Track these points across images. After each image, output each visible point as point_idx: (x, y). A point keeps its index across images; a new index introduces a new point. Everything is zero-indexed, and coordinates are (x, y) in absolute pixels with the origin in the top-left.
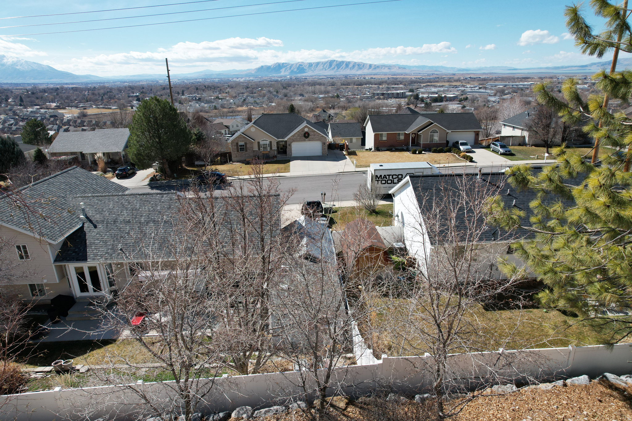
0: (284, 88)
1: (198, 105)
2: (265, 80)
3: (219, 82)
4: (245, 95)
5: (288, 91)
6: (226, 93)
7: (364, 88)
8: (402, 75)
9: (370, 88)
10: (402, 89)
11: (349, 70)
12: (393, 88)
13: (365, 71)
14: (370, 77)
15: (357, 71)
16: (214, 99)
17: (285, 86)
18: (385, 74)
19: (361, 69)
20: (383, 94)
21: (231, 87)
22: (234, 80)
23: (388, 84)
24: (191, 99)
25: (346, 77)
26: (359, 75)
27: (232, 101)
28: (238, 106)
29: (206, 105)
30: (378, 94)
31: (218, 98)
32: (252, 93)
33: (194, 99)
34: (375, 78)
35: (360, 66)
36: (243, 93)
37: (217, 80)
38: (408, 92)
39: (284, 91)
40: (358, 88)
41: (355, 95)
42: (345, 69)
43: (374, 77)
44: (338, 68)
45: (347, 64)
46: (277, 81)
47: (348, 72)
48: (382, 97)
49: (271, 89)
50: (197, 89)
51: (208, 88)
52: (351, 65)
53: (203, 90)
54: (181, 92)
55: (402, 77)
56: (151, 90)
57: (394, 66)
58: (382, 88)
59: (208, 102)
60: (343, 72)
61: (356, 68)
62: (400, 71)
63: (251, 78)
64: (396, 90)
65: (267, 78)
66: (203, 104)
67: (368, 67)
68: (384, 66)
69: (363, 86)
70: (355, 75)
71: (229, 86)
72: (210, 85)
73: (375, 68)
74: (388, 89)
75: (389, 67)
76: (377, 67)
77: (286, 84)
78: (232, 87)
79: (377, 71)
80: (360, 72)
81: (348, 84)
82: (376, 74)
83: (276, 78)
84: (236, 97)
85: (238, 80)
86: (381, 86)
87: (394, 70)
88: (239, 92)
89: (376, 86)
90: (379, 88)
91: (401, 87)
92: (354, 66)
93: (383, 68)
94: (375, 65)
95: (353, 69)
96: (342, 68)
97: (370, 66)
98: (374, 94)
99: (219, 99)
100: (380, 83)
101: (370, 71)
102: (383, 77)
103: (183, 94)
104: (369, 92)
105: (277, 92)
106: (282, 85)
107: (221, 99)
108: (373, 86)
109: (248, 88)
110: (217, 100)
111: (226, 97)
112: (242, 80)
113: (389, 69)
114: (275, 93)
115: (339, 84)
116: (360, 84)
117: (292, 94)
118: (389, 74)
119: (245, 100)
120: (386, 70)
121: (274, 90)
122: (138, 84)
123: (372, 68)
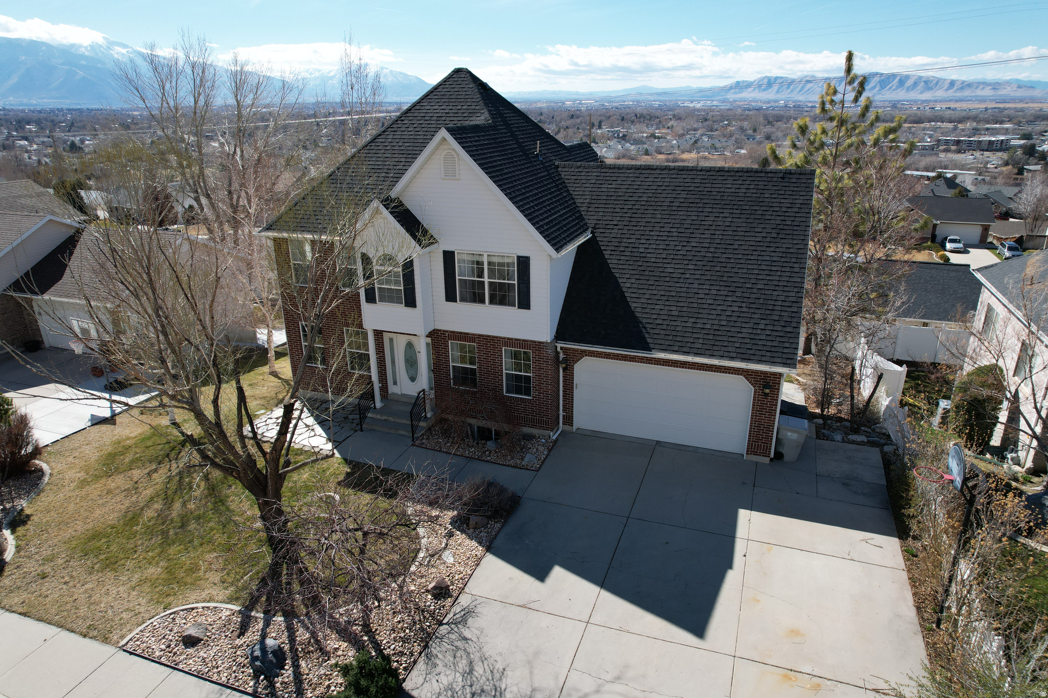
0: (769, 123)
1: (620, 147)
2: (739, 106)
3: (660, 108)
4: (699, 132)
5: (773, 130)
6: (668, 128)
7: (924, 129)
8: (1020, 101)
9: (935, 129)
10: (1006, 132)
11: (904, 91)
12: (987, 129)
13: (940, 94)
14: (944, 106)
15: (922, 93)
16: (647, 137)
17: (771, 119)
18: (982, 100)
19: (930, 89)
20: (958, 142)
21: (678, 118)
22: (686, 105)
23: (979, 122)
24: (612, 136)
25: (894, 105)
26: (923, 101)
27: (675, 142)
28: (683, 152)
29: (633, 147)
30: (948, 142)
31: (653, 136)
32: (712, 131)
33: (616, 135)
34: (954, 110)
35: (929, 84)
36: (695, 130)
37: (657, 104)
38: (1019, 139)
39: (768, 129)
40: (910, 128)
42: (896, 89)
43: (953, 105)
44: (882, 88)
45: (903, 80)
46: (759, 109)
47: (900, 95)
48: (953, 148)
49: (745, 124)
50: (623, 119)
51: (640, 117)
52: (909, 83)
53: (634, 122)
54: (597, 124)
55: (1020, 106)
56: (553, 118)
57: (1008, 83)
58: (963, 131)
59: (637, 142)
60: (889, 95)
61: (919, 88)
62: (1020, 93)
63: (715, 103)
64: (992, 135)
65: (742, 103)
66: (628, 145)
67: (946, 85)
68: (984, 83)
69: (922, 125)
70: (916, 101)
71: (674, 116)
72: (645, 112)
73: (962, 89)
74: (976, 131)
75: (996, 86)
76: (967, 85)
77: (774, 116)
78: (680, 119)
79: (967, 93)
80: (927, 96)
82: (961, 101)
83: (760, 104)
84: (683, 135)
85: (692, 105)
86: (960, 127)
87: (1006, 91)
88: (689, 127)
89: (950, 126)
90: (955, 129)
91: (1007, 129)
92: (915, 84)
93: (982, 87)
94: (963, 82)
95: (913, 89)
96: (890, 88)
97: (952, 83)
98: (940, 141)
99: (655, 137)
100: (963, 120)
101: (951, 93)
102: (974, 106)
103: (600, 127)
104: (930, 137)
105: (755, 131)
106: (766, 117)
107: (659, 138)
108: (945, 125)
109: (706, 120)
110: (652, 139)
111: (667, 134)
112: (698, 106)
113: (994, 89)
114: (750, 132)
116: (919, 121)
117: (780, 134)
118: (991, 101)
119: (696, 142)
120: (987, 92)
121: (750, 125)
122: (534, 105)
123: (955, 88)
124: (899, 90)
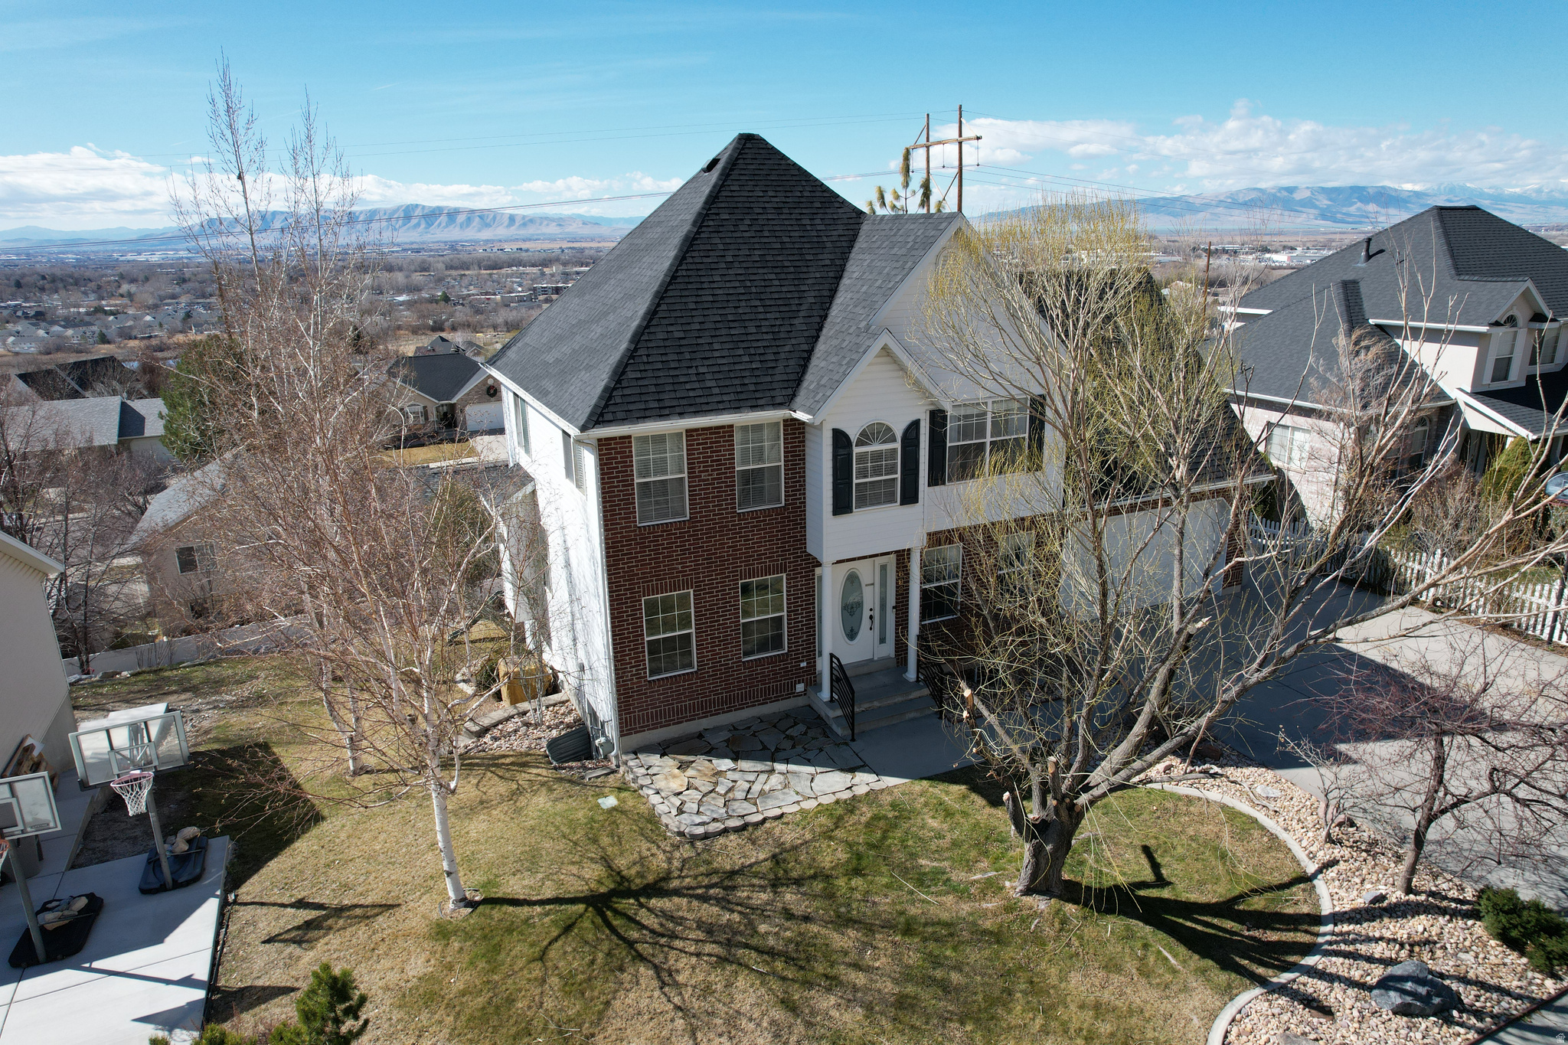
1: (41, 333)
3: (79, 264)
4: (184, 300)
6: (122, 296)
7: (507, 276)
8: (592, 240)
9: (521, 275)
11: (458, 229)
12: (577, 273)
13: (501, 232)
14: (515, 247)
15: (479, 231)
16: (88, 314)
18: (553, 240)
19: (488, 225)
21: (132, 279)
22: (129, 257)
23: (565, 264)
24: (11, 316)
25: (453, 246)
26: (487, 241)
27: (148, 318)
28: (174, 333)
29: (70, 332)
30: (544, 291)
31: (99, 310)
32: (204, 296)
33: (19, 313)
34: (527, 251)
35: (484, 218)
36: (174, 297)
37: (71, 258)
40: (491, 274)
41: (487, 293)
42: (447, 226)
43: (524, 246)
44: (429, 225)
45: (452, 214)
47: (454, 234)
50: (19, 285)
51: (53, 280)
52: (461, 218)
53: (42, 289)
55: (594, 245)
57: (571, 219)
58: (552, 275)
59: (69, 322)
60: (441, 235)
61: (474, 224)
62: (587, 231)
63: (183, 254)
66: (56, 328)
67: (506, 222)
68: (546, 218)
69: (503, 271)
70: (477, 242)
71: (121, 276)
73: (524, 225)
74: (566, 275)
75: (560, 221)
76: (528, 221)
78: (135, 280)
79: (531, 231)
80: (486, 234)
81: (465, 266)
82: (530, 240)
84: (156, 307)
85: (142, 258)
86: (547, 271)
87: (573, 229)
88: (160, 292)
89: (535, 270)
90: (543, 274)
92: (469, 219)
93: (545, 223)
94: (524, 217)
95: (468, 226)
96: (440, 225)
97: (512, 219)
98: (535, 289)
99: (106, 313)
100: (545, 263)
101: (513, 231)
102: (547, 246)
104: (520, 285)
107: (112, 313)
108: (529, 270)
109: (184, 281)
110: (100, 315)
111: (126, 306)
112: (155, 258)
113: (560, 227)
115: (441, 266)
116: (496, 266)
118: (562, 239)
119: (188, 315)
120: (552, 229)
123: (517, 224)
124: (451, 228)
